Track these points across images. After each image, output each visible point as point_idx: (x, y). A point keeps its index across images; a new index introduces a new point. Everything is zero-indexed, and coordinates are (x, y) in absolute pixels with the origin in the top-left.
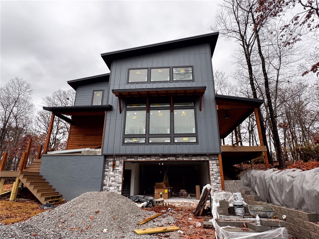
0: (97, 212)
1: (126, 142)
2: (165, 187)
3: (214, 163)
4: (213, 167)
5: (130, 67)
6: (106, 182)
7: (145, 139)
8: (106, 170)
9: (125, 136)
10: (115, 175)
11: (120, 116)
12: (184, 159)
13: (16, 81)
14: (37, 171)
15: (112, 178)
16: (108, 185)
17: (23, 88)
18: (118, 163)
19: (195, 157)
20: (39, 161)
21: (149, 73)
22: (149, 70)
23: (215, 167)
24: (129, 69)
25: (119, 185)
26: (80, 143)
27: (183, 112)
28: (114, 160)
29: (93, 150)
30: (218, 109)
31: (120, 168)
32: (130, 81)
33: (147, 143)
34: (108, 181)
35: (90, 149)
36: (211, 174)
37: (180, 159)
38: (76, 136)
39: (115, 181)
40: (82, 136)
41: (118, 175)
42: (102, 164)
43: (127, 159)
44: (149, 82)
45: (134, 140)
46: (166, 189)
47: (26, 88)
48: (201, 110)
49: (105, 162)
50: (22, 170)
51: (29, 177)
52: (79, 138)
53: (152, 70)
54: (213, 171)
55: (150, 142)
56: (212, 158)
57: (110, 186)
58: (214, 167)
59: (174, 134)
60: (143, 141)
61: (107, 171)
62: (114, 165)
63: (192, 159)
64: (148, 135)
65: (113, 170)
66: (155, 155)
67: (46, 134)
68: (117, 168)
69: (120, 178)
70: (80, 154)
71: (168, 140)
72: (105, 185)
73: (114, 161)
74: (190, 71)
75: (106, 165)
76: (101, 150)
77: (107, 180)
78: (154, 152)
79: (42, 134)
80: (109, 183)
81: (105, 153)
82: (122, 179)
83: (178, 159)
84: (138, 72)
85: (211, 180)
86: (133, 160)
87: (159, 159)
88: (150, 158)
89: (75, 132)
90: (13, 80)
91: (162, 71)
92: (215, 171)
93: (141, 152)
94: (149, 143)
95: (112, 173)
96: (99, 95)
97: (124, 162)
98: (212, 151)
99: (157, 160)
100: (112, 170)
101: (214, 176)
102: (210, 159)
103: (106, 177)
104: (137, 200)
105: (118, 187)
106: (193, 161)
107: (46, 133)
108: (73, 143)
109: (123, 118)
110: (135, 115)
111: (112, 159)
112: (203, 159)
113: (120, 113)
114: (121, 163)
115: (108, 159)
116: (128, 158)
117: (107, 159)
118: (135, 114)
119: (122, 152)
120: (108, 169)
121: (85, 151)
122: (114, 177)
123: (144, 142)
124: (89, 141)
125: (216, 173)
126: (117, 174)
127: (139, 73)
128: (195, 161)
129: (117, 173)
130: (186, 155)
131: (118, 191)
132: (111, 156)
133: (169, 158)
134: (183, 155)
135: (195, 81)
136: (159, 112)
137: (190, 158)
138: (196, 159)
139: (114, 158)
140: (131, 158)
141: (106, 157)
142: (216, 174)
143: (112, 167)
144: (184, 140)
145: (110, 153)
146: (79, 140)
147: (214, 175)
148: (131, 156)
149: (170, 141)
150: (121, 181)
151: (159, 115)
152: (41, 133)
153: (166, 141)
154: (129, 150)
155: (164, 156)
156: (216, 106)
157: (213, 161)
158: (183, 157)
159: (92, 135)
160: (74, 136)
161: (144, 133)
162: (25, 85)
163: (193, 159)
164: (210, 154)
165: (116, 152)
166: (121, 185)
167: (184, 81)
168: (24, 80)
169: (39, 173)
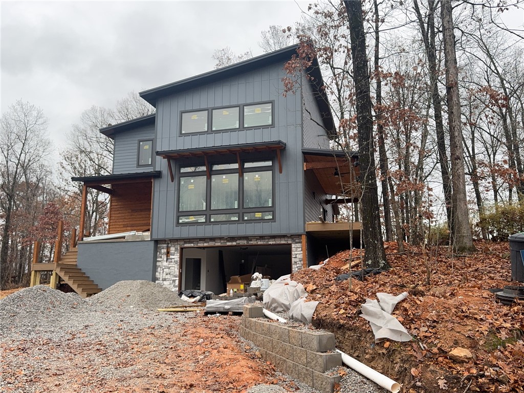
0: (128, 296)
1: (180, 221)
2: (240, 281)
3: (298, 246)
4: (296, 253)
5: (183, 109)
6: (158, 275)
7: (205, 216)
8: (158, 259)
9: (180, 214)
10: (170, 266)
11: (172, 186)
12: (259, 243)
13: (19, 108)
14: (75, 263)
15: (166, 270)
16: (161, 279)
17: (31, 118)
18: (172, 250)
19: (274, 240)
20: (74, 249)
21: (210, 117)
22: (210, 111)
23: (300, 252)
24: (182, 112)
25: (175, 278)
26: (126, 223)
27: (257, 176)
28: (168, 246)
29: (140, 233)
30: (305, 169)
31: (176, 257)
32: (183, 132)
33: (208, 222)
34: (162, 273)
35: (137, 233)
36: (293, 262)
37: (253, 242)
38: (119, 213)
39: (170, 274)
40: (129, 212)
41: (174, 266)
42: (152, 252)
43: (184, 244)
44: (210, 131)
45: (192, 219)
46: (241, 283)
47: (37, 117)
48: (281, 172)
49: (156, 249)
50: (57, 262)
51: (66, 270)
52: (123, 215)
53: (213, 111)
54: (296, 257)
55: (212, 220)
56: (296, 241)
57: (164, 280)
58: (298, 253)
59: (243, 208)
60: (202, 219)
61: (159, 261)
62: (168, 253)
63: (269, 243)
64: (209, 212)
65: (167, 259)
66: (221, 238)
67: (79, 195)
68: (171, 257)
69: (176, 269)
70: (124, 240)
71: (235, 218)
72: (158, 279)
73: (168, 248)
74: (269, 109)
75: (158, 253)
76: (149, 234)
77: (160, 273)
78: (217, 234)
79: (72, 194)
80: (163, 277)
81: (155, 237)
82: (178, 270)
83: (250, 242)
84: (195, 116)
85: (293, 270)
86: (192, 245)
87: (226, 243)
88: (214, 243)
89: (117, 207)
90: (14, 107)
91: (228, 113)
92: (299, 258)
93: (201, 235)
94: (210, 221)
95: (165, 264)
96: (146, 147)
97: (182, 249)
98: (293, 232)
99: (223, 245)
100: (165, 259)
101: (298, 265)
102: (293, 241)
103: (159, 269)
104: (191, 295)
105: (174, 281)
106: (270, 245)
107: (79, 192)
108: (116, 224)
109: (176, 189)
110: (192, 184)
111: (165, 245)
112: (283, 242)
113: (172, 181)
114: (176, 250)
115: (161, 245)
116: (186, 243)
117: (159, 246)
118: (192, 181)
119: (177, 236)
120: (161, 258)
121: (129, 236)
122: (169, 268)
123: (204, 221)
124: (139, 219)
125: (301, 261)
126: (172, 265)
127: (196, 118)
128: (273, 245)
129: (173, 263)
130: (262, 237)
131: (175, 286)
132: (164, 241)
133: (238, 242)
134: (257, 238)
135: (276, 126)
136: (224, 177)
137: (267, 240)
138: (274, 243)
139: (168, 243)
140: (190, 242)
141: (157, 242)
142: (300, 263)
143: (165, 256)
144: (256, 216)
145: (161, 237)
146: (123, 218)
147: (298, 263)
148: (189, 240)
149: (237, 219)
150: (178, 274)
151: (223, 182)
152: (69, 193)
153: (233, 219)
154: (186, 232)
155: (232, 239)
156: (303, 165)
157: (297, 244)
158: (257, 239)
159: (141, 210)
160: (118, 212)
161: (204, 209)
162: (35, 113)
163: (271, 243)
164: (291, 235)
165: (169, 236)
166: (178, 278)
167: (260, 128)
168: (31, 104)
169: (76, 265)
